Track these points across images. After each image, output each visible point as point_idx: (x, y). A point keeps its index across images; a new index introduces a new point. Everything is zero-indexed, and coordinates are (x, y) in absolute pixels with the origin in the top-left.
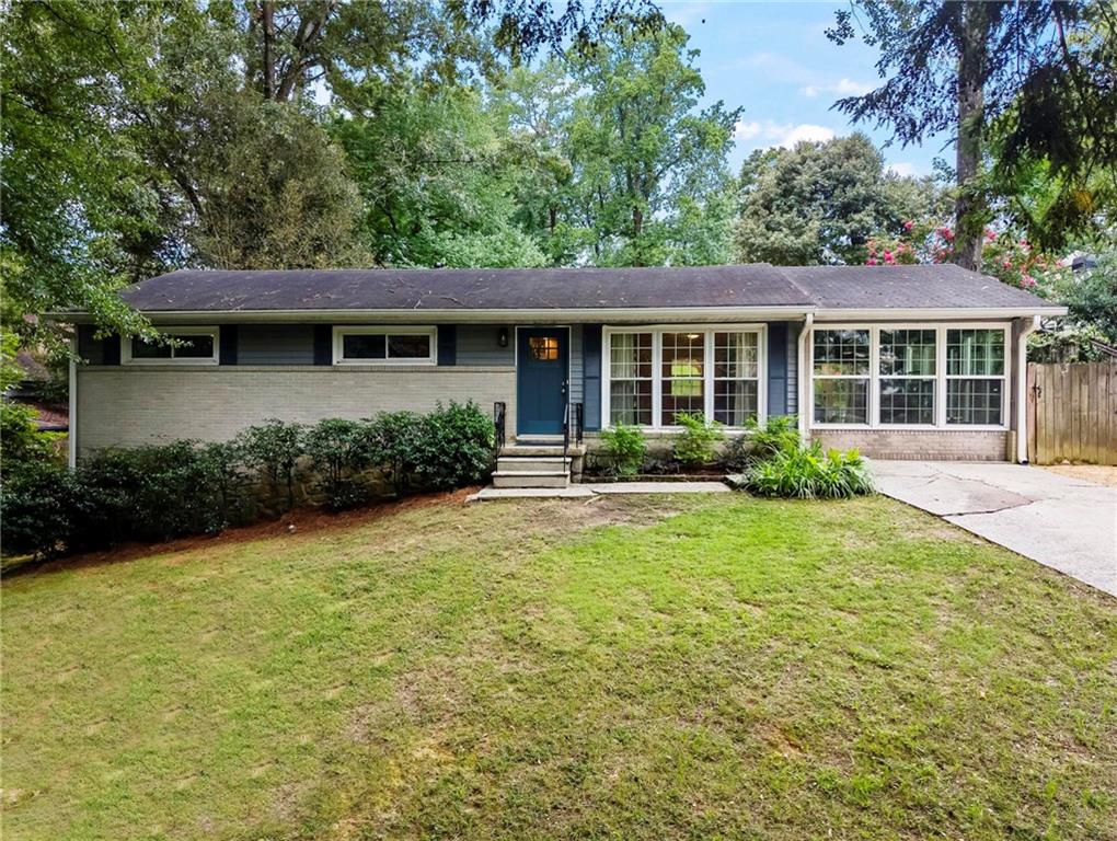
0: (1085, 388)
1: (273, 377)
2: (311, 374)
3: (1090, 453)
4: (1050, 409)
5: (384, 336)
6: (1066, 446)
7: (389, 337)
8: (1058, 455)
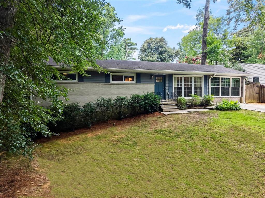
0: (252, 89)
1: (95, 86)
2: (105, 85)
3: (253, 101)
4: (247, 93)
5: (123, 76)
6: (249, 100)
7: (124, 76)
8: (248, 101)
